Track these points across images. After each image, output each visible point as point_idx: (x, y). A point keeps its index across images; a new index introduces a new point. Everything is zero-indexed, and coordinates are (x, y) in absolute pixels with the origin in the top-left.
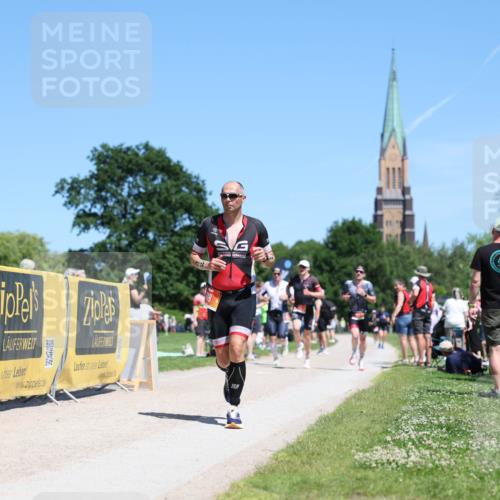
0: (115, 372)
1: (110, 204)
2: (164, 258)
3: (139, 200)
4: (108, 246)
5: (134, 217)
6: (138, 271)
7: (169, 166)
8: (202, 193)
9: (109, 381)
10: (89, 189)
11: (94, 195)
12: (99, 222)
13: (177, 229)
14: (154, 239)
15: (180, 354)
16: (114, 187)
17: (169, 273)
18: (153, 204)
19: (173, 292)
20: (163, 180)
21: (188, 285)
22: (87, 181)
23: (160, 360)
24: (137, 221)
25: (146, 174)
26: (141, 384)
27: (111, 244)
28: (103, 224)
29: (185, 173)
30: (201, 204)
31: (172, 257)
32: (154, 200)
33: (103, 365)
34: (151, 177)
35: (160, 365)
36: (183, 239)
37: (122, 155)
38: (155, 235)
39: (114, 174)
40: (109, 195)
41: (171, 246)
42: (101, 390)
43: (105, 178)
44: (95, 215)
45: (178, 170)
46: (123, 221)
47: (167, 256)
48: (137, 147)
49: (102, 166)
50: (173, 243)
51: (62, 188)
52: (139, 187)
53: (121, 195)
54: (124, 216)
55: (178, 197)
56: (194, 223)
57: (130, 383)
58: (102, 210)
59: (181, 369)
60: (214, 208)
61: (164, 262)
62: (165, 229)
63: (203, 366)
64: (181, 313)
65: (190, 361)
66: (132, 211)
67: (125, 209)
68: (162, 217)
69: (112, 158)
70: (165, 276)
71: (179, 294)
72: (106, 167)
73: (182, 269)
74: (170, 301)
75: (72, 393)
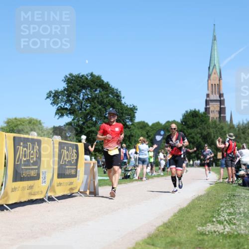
0: (77, 187)
1: (74, 103)
3: (88, 101)
5: (85, 110)
7: (103, 84)
8: (119, 98)
9: (74, 192)
10: (63, 96)
11: (66, 99)
12: (68, 112)
13: (107, 115)
14: (96, 120)
16: (76, 95)
18: (95, 103)
20: (100, 91)
22: (62, 92)
23: (99, 180)
24: (87, 112)
25: (91, 88)
26: (90, 192)
27: (74, 123)
28: (70, 113)
29: (111, 87)
30: (119, 103)
32: (96, 101)
33: (71, 183)
34: (94, 90)
35: (99, 183)
37: (80, 79)
39: (75, 88)
40: (73, 99)
42: (70, 196)
43: (71, 90)
44: (66, 109)
45: (107, 86)
46: (80, 111)
48: (87, 75)
49: (70, 84)
51: (50, 96)
52: (88, 95)
53: (79, 99)
54: (81, 109)
55: (107, 100)
57: (85, 192)
58: (70, 107)
60: (125, 105)
62: (101, 116)
63: (121, 184)
66: (85, 107)
67: (81, 105)
68: (99, 110)
69: (75, 80)
72: (72, 85)
75: (56, 197)
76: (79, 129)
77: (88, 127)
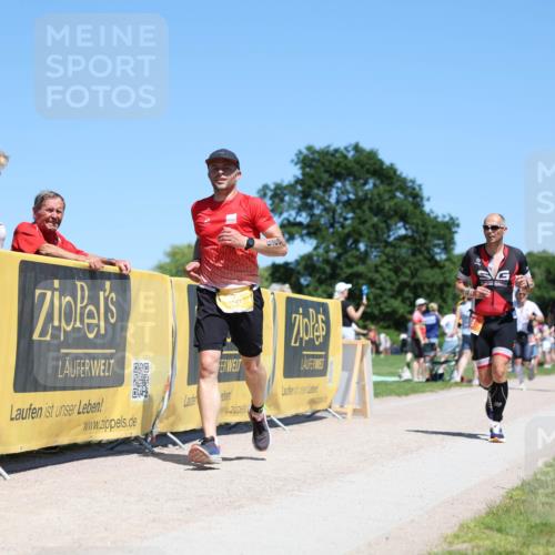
0: (326, 398)
1: (317, 212)
2: (377, 271)
3: (349, 207)
4: (315, 258)
5: (343, 226)
6: (349, 286)
7: (381, 168)
8: (419, 199)
9: (319, 407)
10: (294, 195)
11: (299, 203)
12: (305, 232)
13: (391, 239)
14: (366, 251)
15: (396, 379)
16: (321, 193)
17: (382, 288)
18: (364, 212)
19: (388, 310)
20: (375, 185)
21: (403, 301)
22: (291, 187)
23: (376, 384)
24: (346, 231)
25: (356, 179)
26: (355, 411)
27: (318, 256)
28: (309, 234)
29: (399, 176)
30: (418, 212)
31: (385, 271)
32: (365, 207)
33: (313, 389)
34: (362, 181)
35: (375, 389)
36: (398, 250)
37: (330, 157)
38: (367, 246)
39: (320, 178)
40: (315, 202)
41: (384, 258)
42: (311, 417)
43: (311, 182)
44: (300, 224)
45: (392, 173)
46: (331, 230)
47: (381, 269)
48: (346, 148)
49: (308, 170)
50: (387, 255)
51: (265, 195)
52: (348, 192)
53: (328, 202)
54: (332, 226)
55: (392, 203)
56: (410, 233)
57: (343, 410)
58: (308, 219)
59: (399, 395)
60: (432, 215)
61: (377, 276)
62: (378, 240)
63: (423, 392)
64: (396, 333)
65: (408, 386)
66: (341, 220)
67: (333, 218)
68: (374, 226)
69: (318, 161)
70: (378, 292)
71: (394, 312)
72: (312, 171)
73: (397, 284)
74: (383, 320)
75: (279, 420)
76: (328, 269)
77: (350, 265)
